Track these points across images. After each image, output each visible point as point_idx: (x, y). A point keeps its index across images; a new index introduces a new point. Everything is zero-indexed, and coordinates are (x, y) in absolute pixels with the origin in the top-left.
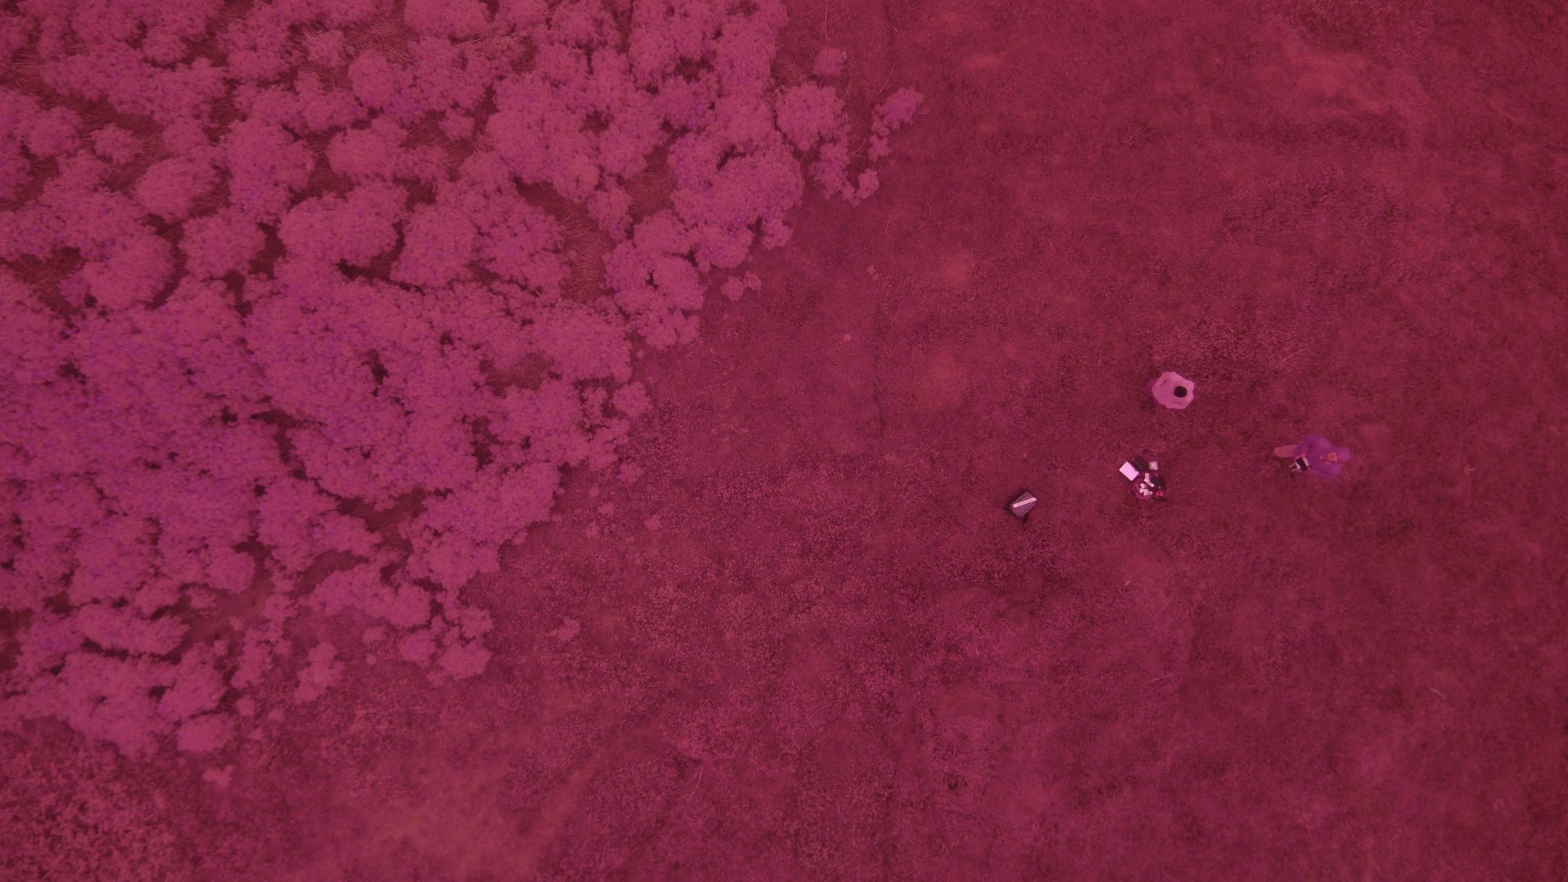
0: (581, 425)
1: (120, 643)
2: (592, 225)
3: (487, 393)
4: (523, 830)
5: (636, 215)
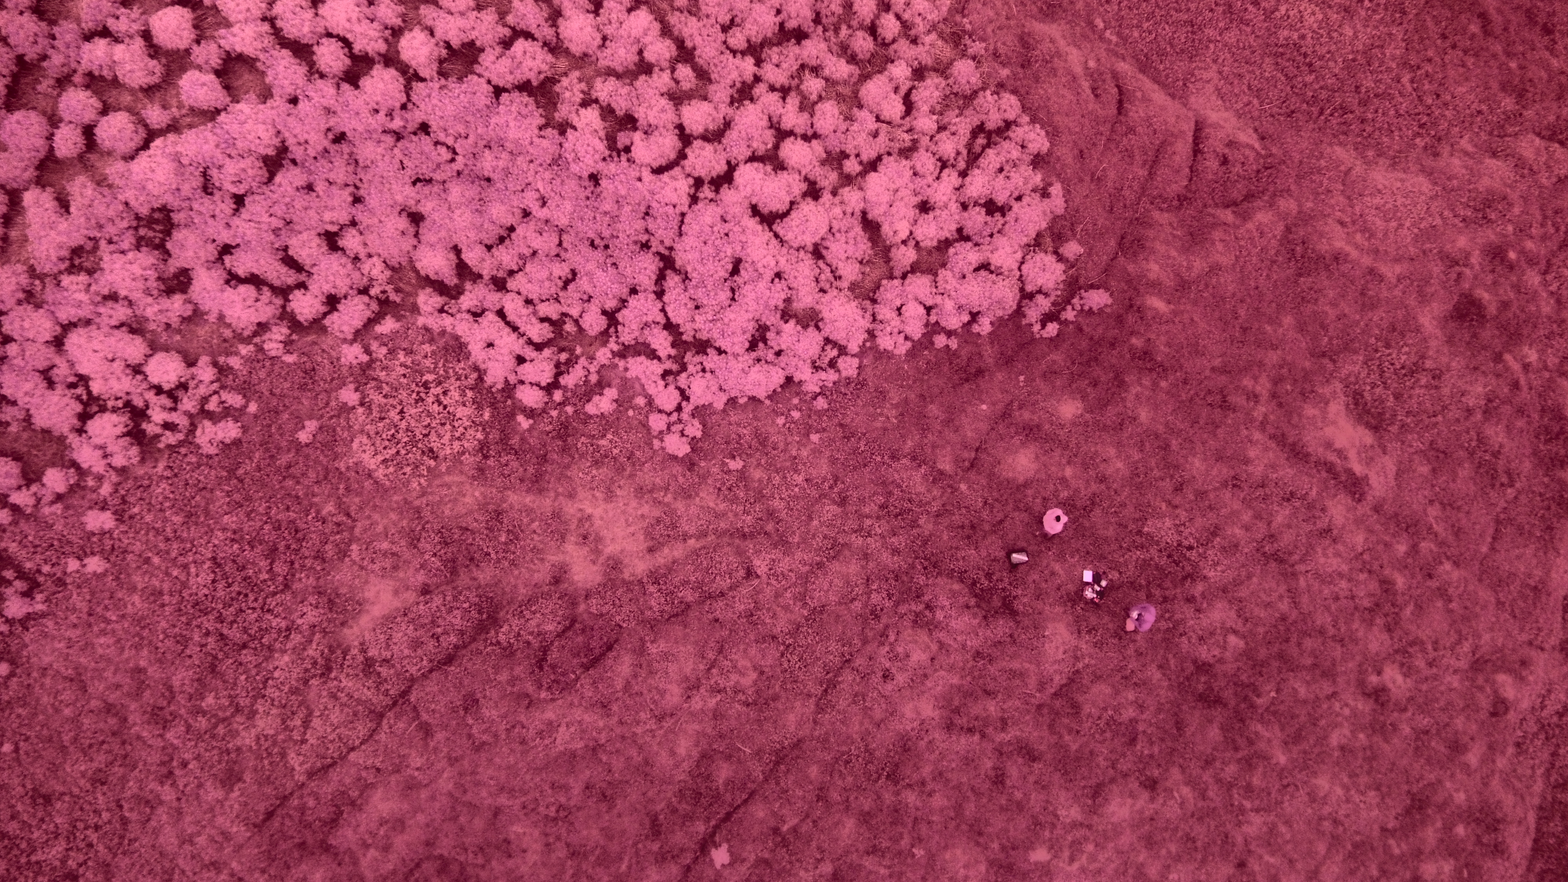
0: (814, 362)
1: (519, 323)
2: (888, 260)
3: (778, 316)
4: (650, 550)
5: (914, 269)
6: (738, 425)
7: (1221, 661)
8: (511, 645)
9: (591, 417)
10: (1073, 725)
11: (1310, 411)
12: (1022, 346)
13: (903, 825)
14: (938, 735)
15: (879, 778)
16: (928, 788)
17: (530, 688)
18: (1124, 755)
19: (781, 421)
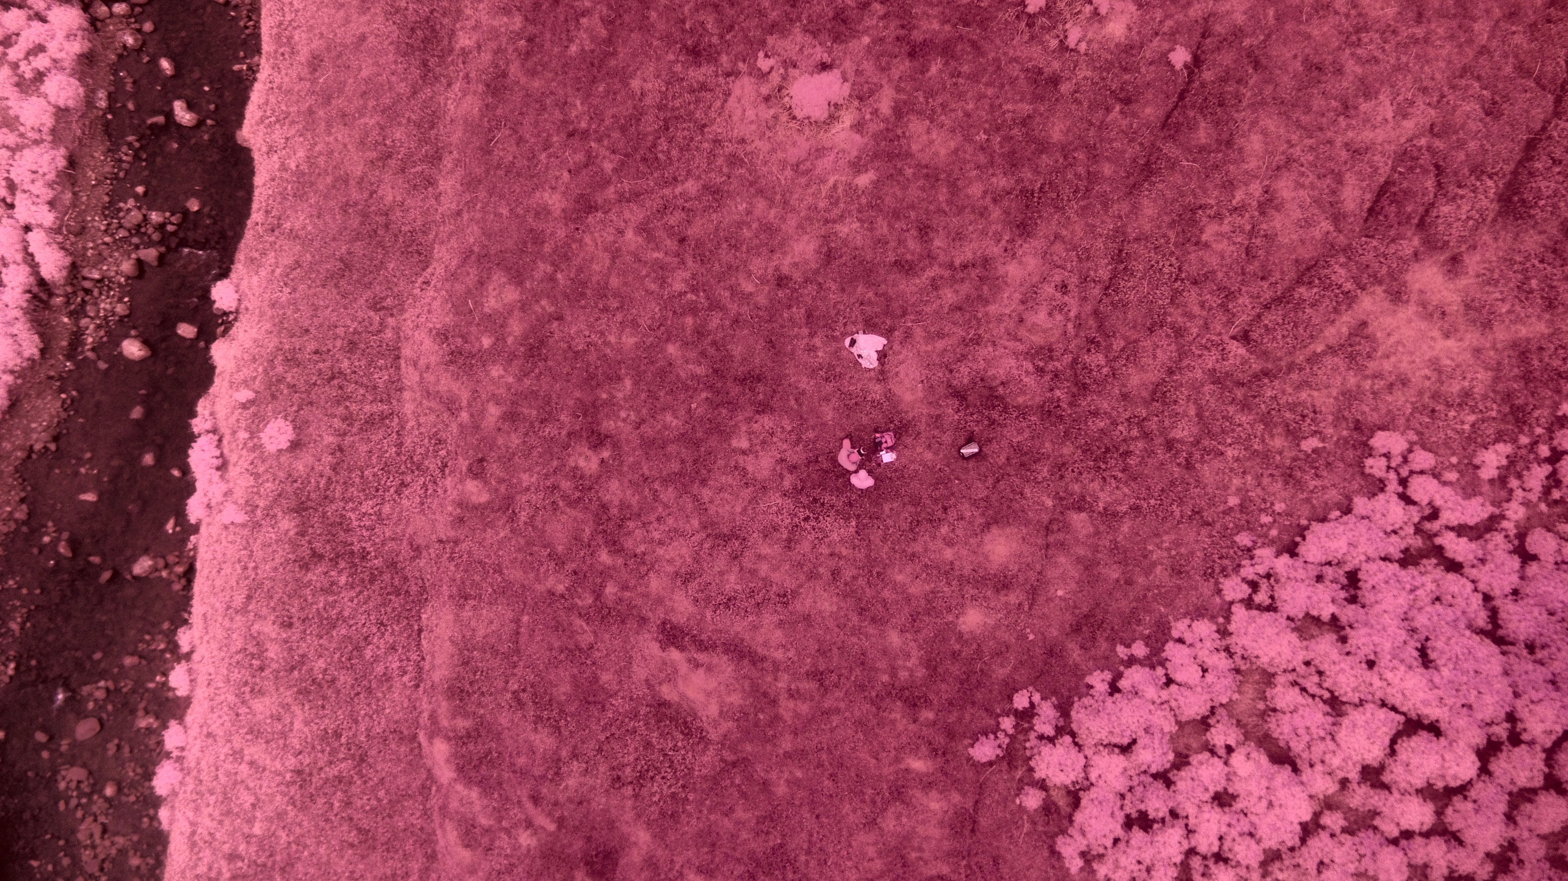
0: (1276, 580)
2: (1241, 724)
3: (1344, 620)
4: (1363, 324)
5: (1205, 723)
6: (1324, 488)
7: (749, 420)
8: (1478, 179)
9: (1496, 441)
10: (868, 309)
11: (735, 699)
12: (1042, 673)
13: (1003, 155)
14: (995, 250)
15: (1041, 188)
16: (988, 199)
17: (1438, 144)
18: (814, 299)
19: (1279, 507)
